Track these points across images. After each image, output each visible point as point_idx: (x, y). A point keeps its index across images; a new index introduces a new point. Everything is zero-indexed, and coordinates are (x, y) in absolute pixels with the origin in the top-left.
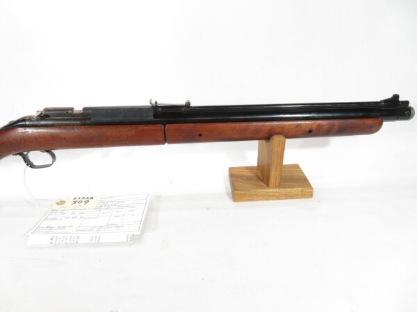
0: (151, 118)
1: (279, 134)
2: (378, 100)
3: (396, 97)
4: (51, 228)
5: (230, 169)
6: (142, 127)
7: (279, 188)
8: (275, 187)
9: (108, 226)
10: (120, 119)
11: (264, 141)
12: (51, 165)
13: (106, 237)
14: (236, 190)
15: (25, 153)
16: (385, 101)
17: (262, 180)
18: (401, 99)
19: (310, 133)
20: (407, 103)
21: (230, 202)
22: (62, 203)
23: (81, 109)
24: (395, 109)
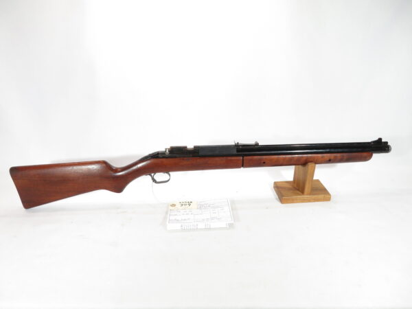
0: (235, 152)
1: (311, 162)
2: (370, 141)
3: (380, 139)
4: (178, 220)
5: (275, 183)
6: (229, 158)
7: (310, 195)
8: (308, 195)
9: (212, 219)
10: (217, 153)
11: (300, 166)
12: (169, 180)
13: (214, 225)
14: (283, 196)
15: (152, 174)
16: (374, 142)
17: (298, 190)
18: (383, 141)
19: (330, 161)
20: (387, 143)
21: (278, 204)
22: (173, 205)
23: (193, 147)
24: (380, 146)
